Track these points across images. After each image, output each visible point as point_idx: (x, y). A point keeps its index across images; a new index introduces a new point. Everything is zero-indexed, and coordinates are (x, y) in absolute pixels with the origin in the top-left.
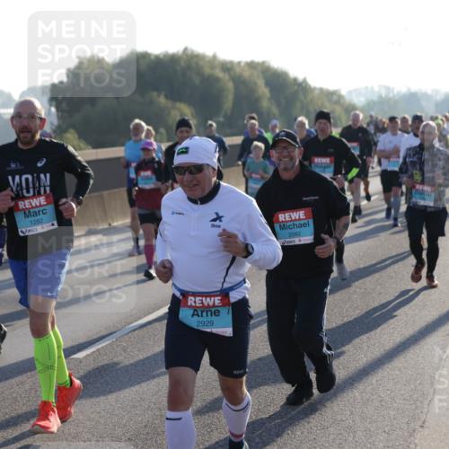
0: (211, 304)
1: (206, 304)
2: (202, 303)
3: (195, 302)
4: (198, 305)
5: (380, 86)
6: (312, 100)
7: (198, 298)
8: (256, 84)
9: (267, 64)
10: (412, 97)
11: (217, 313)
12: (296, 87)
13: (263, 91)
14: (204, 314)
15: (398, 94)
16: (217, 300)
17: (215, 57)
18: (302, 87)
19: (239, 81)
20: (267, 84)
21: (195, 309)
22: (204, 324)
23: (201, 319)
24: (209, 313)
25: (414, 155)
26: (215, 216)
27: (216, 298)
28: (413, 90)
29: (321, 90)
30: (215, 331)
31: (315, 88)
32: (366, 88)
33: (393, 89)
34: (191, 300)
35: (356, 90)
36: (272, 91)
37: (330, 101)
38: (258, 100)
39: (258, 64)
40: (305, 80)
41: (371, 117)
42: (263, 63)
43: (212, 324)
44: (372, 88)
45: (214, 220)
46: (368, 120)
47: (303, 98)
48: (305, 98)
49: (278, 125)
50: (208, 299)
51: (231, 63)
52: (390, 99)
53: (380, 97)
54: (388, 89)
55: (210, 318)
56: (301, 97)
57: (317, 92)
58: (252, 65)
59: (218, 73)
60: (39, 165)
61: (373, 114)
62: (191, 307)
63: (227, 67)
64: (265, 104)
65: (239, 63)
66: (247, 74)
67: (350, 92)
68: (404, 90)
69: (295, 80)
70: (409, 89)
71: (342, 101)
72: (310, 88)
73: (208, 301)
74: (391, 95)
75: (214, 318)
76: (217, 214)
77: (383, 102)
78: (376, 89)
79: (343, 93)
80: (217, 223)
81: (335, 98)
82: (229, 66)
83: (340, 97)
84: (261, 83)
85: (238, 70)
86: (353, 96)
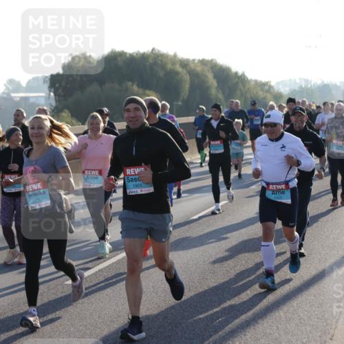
4: (274, 189)
5: (300, 79)
6: (249, 89)
7: (274, 186)
8: (206, 77)
9: (214, 61)
12: (237, 80)
13: (212, 82)
15: (314, 84)
16: (283, 187)
17: (175, 56)
18: (241, 79)
19: (194, 75)
20: (215, 77)
22: (277, 198)
24: (280, 193)
27: (283, 185)
28: (325, 82)
29: (256, 81)
31: (251, 80)
32: (291, 80)
33: (311, 81)
34: (271, 187)
35: (282, 82)
36: (218, 82)
37: (262, 90)
38: (208, 88)
39: (208, 61)
40: (243, 74)
42: (212, 60)
43: (281, 197)
47: (242, 88)
48: (244, 88)
50: (279, 186)
51: (188, 60)
52: (308, 89)
53: (301, 87)
54: (307, 81)
56: (240, 86)
57: (253, 83)
58: (203, 62)
59: (178, 68)
63: (185, 64)
64: (213, 92)
65: (194, 60)
66: (199, 69)
67: (278, 83)
68: (319, 82)
69: (236, 73)
70: (323, 81)
71: (272, 90)
72: (248, 80)
74: (309, 86)
76: (283, 145)
77: (303, 90)
78: (298, 81)
79: (273, 84)
80: (283, 149)
81: (266, 88)
82: (186, 62)
83: (271, 87)
84: (210, 76)
85: (192, 66)
86: (281, 86)
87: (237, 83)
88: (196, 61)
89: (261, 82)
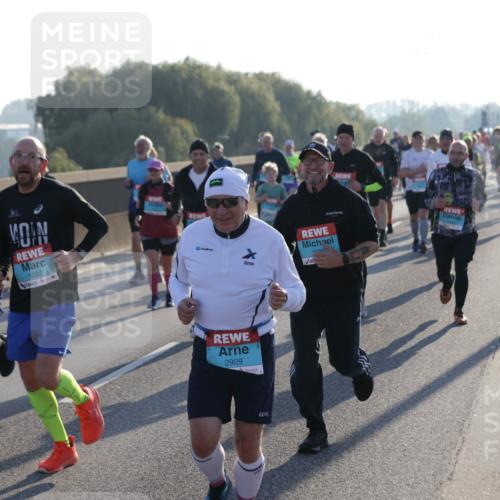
0: (239, 340)
1: (233, 341)
2: (230, 339)
3: (221, 339)
4: (225, 342)
5: (403, 100)
6: (327, 115)
7: (224, 335)
8: (265, 98)
9: (277, 76)
10: (439, 112)
11: (245, 351)
12: (309, 102)
13: (273, 105)
14: (232, 352)
15: (423, 108)
16: (245, 336)
17: (219, 67)
18: (317, 101)
19: (246, 95)
20: (278, 98)
21: (222, 347)
22: (233, 363)
23: (229, 358)
24: (237, 351)
25: (444, 176)
26: (247, 253)
27: (244, 334)
28: (440, 105)
29: (338, 104)
30: (244, 369)
31: (331, 103)
32: (388, 102)
33: (418, 103)
34: (217, 338)
35: (376, 105)
36: (283, 106)
37: (347, 117)
38: (267, 115)
39: (267, 75)
40: (319, 94)
41: (395, 134)
42: (273, 74)
43: (241, 362)
44: (394, 103)
45: (247, 257)
46: (392, 137)
47: (317, 113)
48: (320, 112)
49: (293, 146)
50: (236, 335)
51: (238, 74)
52: (414, 115)
53: (403, 112)
54: (412, 103)
55: (238, 356)
56: (315, 111)
57: (333, 106)
58: (260, 77)
59: (224, 86)
60: (36, 212)
61: (397, 130)
62: (218, 345)
63: (233, 79)
64: (275, 119)
65: (247, 74)
66: (255, 86)
67: (370, 107)
68: (430, 105)
69: (309, 93)
70: (436, 104)
71: (361, 116)
72: (326, 102)
73: (236, 337)
74: (415, 110)
75: (243, 356)
76: (249, 250)
77: (406, 117)
78: (399, 104)
79: (362, 107)
80: (250, 260)
81: (353, 113)
82: (235, 77)
83: (359, 112)
84: (271, 97)
85: (245, 82)
86: (373, 111)
87: (310, 108)
88: (250, 76)
89: (345, 105)
